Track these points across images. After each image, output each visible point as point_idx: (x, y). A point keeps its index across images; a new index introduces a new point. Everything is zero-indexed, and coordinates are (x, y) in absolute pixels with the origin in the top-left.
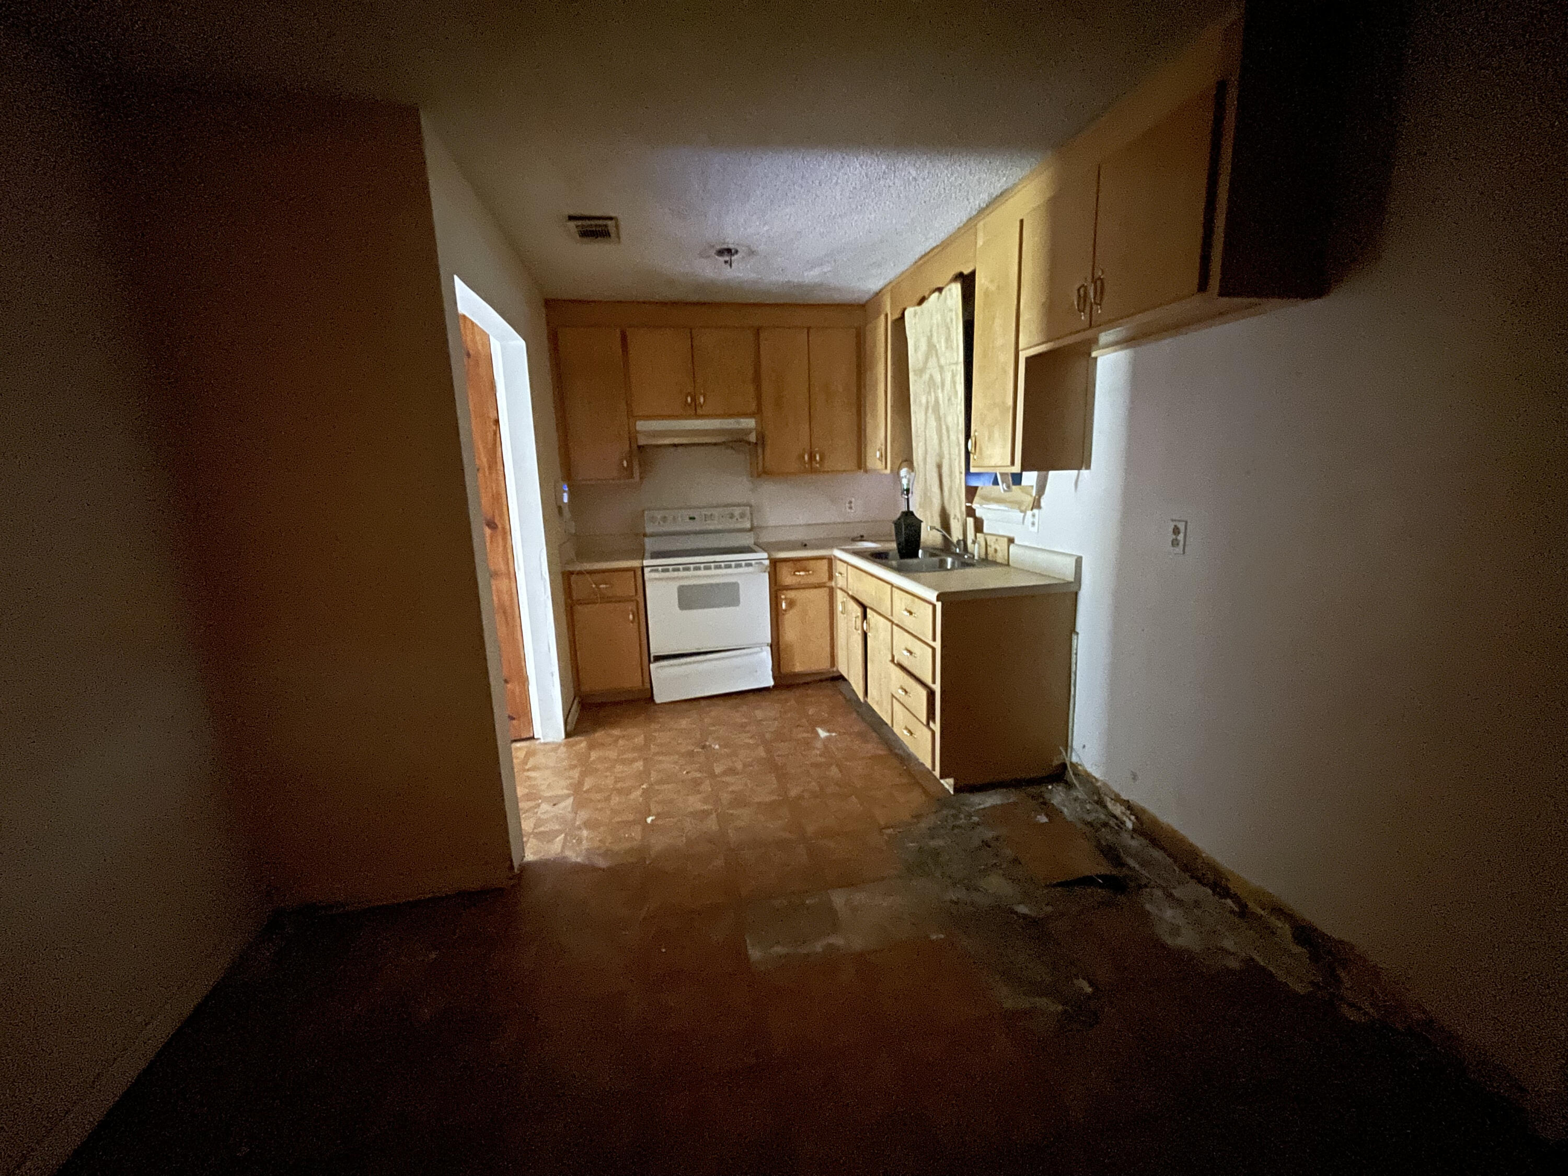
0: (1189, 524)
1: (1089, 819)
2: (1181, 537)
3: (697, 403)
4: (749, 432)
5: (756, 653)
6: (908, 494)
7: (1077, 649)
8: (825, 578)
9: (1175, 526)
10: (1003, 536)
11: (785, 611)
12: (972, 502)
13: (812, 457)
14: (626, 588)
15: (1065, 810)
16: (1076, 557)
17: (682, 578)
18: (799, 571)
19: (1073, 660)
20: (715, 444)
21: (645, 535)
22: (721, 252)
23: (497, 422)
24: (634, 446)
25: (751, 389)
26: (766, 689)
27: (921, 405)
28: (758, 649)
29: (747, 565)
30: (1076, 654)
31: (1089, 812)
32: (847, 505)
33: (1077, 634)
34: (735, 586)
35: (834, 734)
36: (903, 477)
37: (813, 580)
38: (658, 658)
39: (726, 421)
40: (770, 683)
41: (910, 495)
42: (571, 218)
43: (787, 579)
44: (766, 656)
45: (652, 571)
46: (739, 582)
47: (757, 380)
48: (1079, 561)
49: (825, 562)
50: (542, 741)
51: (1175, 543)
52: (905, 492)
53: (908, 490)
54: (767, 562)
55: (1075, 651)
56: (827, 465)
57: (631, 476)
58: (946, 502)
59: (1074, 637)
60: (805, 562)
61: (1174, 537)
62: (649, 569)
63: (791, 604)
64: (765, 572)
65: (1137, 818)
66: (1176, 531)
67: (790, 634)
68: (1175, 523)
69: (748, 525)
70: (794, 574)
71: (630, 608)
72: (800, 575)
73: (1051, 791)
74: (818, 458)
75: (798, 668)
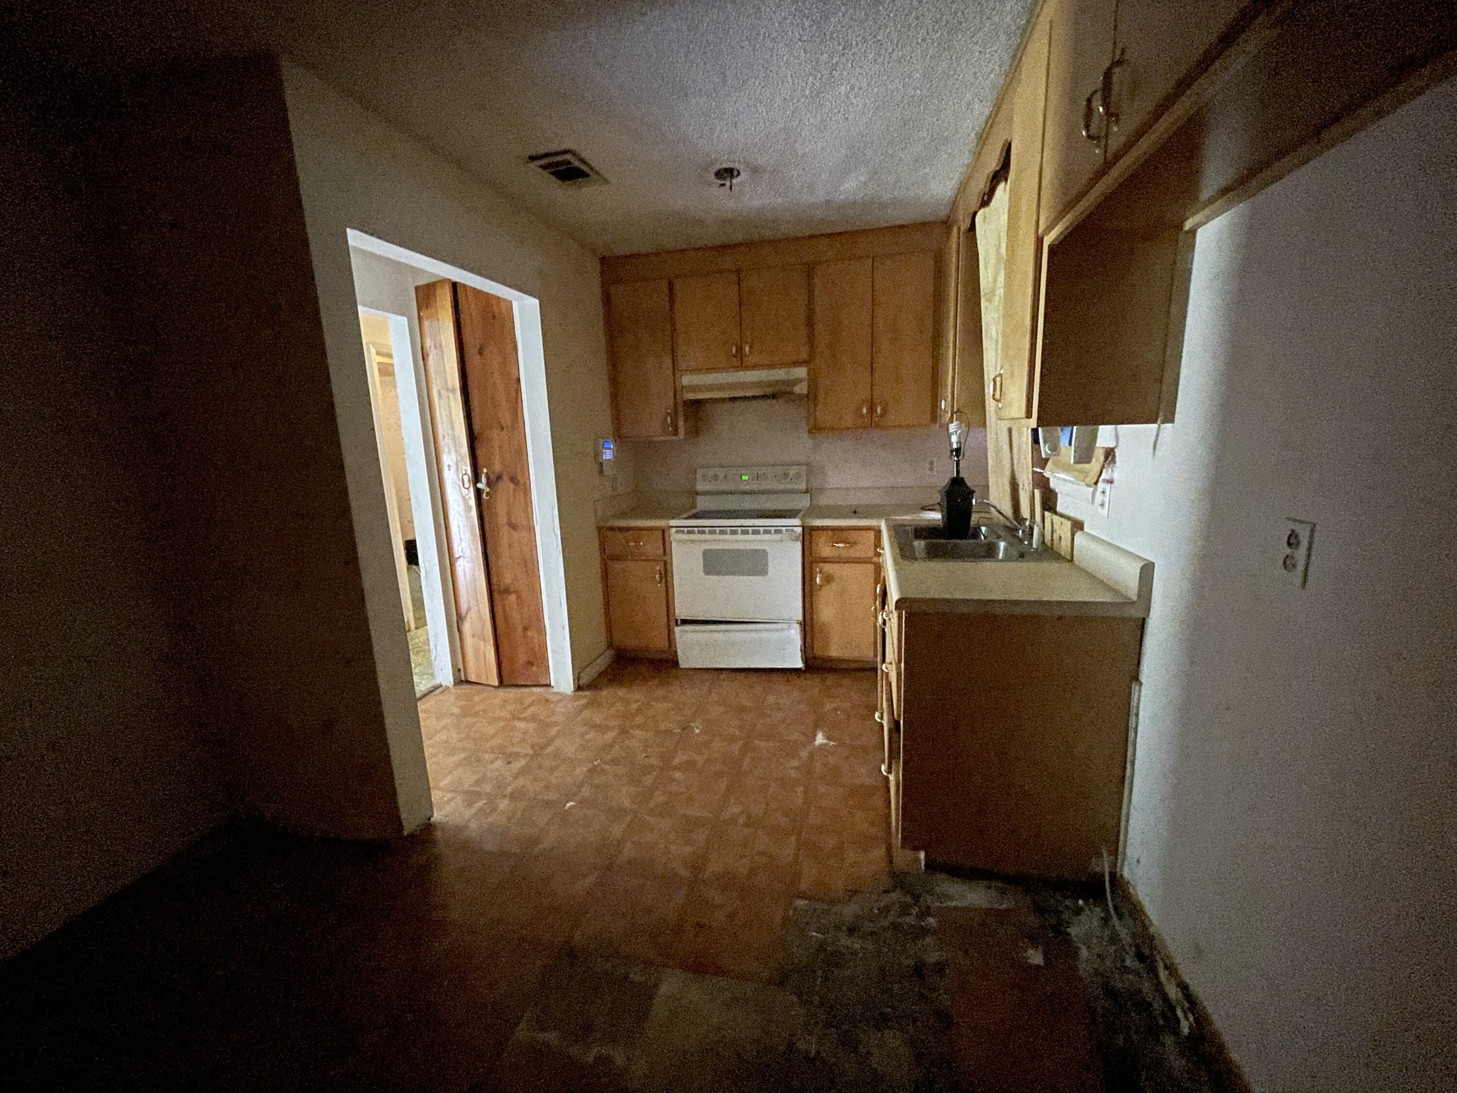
0: (1318, 528)
1: (1118, 983)
2: (1302, 551)
3: (743, 353)
4: (798, 381)
5: (782, 630)
6: (957, 456)
7: (1138, 707)
8: (871, 554)
9: (1293, 531)
10: (1068, 518)
11: (821, 586)
12: (1043, 469)
13: (872, 410)
14: (651, 547)
15: (1084, 953)
16: (1142, 564)
17: (705, 541)
18: (837, 543)
19: (1132, 724)
20: (754, 398)
21: (697, 493)
22: (719, 174)
23: (519, 380)
24: (680, 402)
25: (803, 332)
26: (796, 670)
27: (991, 339)
28: (785, 626)
29: (776, 532)
30: (1137, 715)
31: (1124, 969)
32: (928, 466)
33: (1141, 684)
34: (764, 553)
35: (832, 743)
36: (952, 434)
37: (855, 553)
38: (685, 622)
39: (774, 372)
40: (800, 665)
41: (961, 457)
42: (533, 158)
43: (824, 549)
44: (795, 634)
45: (677, 532)
46: (769, 551)
47: (810, 322)
48: (1147, 570)
49: (871, 534)
50: (555, 690)
51: (1288, 563)
52: (954, 453)
53: (958, 450)
54: (800, 530)
55: (1135, 711)
56: (891, 418)
57: (676, 432)
58: (1015, 467)
59: (1135, 687)
60: (847, 532)
61: (1288, 551)
62: (674, 530)
63: (828, 579)
64: (797, 540)
65: (1196, 1020)
66: (1292, 540)
67: (826, 612)
68: (1292, 526)
69: (803, 486)
70: (833, 546)
71: (658, 568)
72: (838, 547)
73: (1078, 912)
74: (879, 410)
75: (835, 652)
